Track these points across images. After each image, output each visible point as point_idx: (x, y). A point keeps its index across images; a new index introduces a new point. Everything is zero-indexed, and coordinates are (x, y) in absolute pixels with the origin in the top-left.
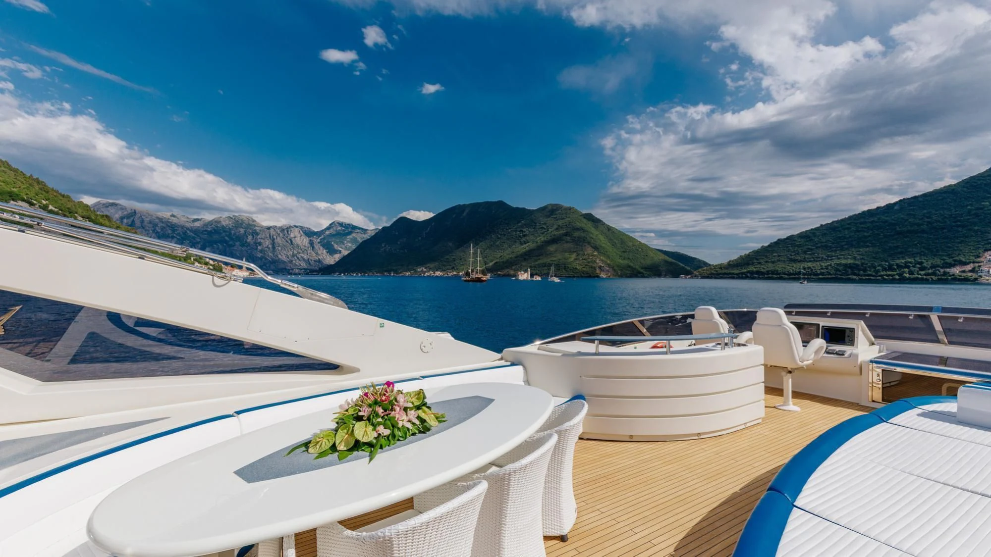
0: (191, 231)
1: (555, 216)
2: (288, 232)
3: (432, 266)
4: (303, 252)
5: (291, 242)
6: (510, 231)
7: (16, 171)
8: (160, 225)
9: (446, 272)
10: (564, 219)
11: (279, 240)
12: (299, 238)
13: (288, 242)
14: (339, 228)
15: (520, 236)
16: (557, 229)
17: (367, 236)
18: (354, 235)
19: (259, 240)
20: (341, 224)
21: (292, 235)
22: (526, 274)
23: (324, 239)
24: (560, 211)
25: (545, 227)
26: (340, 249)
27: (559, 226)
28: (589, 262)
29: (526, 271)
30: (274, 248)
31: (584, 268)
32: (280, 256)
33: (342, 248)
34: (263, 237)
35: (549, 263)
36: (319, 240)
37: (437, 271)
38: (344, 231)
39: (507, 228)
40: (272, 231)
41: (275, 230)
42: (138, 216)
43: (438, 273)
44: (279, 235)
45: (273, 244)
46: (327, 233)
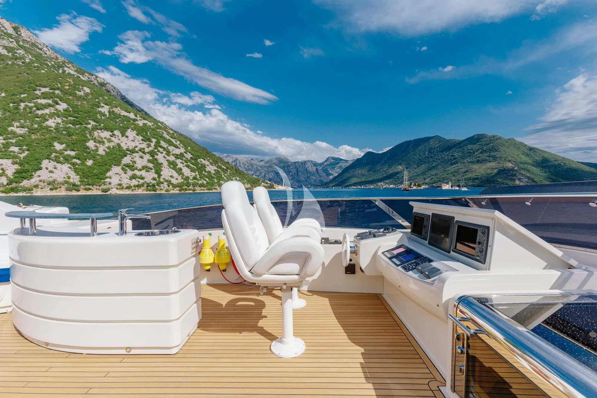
0: (259, 167)
1: (481, 143)
2: (304, 164)
3: (387, 181)
4: (313, 175)
5: (307, 170)
6: (443, 156)
7: (198, 145)
8: (247, 164)
9: (397, 185)
10: (488, 144)
11: (300, 169)
12: (310, 167)
13: (304, 170)
14: (332, 161)
15: (451, 159)
16: (481, 153)
17: (348, 165)
18: (340, 164)
19: (290, 170)
20: (333, 158)
21: (307, 166)
22: (448, 185)
23: (324, 167)
24: (485, 139)
25: (472, 152)
26: (333, 173)
27: (483, 150)
28: (509, 176)
29: (447, 183)
30: (298, 173)
31: (504, 180)
32: (301, 178)
33: (334, 172)
34: (292, 168)
35: (473, 178)
36: (321, 168)
37: (391, 184)
38: (335, 162)
39: (442, 154)
40: (297, 164)
41: (298, 164)
42: (238, 160)
43: (391, 186)
44: (300, 166)
45: (297, 171)
46: (325, 164)
